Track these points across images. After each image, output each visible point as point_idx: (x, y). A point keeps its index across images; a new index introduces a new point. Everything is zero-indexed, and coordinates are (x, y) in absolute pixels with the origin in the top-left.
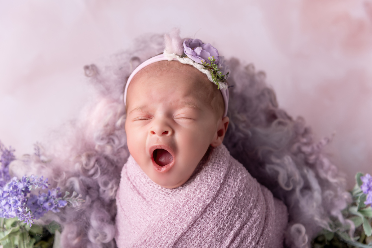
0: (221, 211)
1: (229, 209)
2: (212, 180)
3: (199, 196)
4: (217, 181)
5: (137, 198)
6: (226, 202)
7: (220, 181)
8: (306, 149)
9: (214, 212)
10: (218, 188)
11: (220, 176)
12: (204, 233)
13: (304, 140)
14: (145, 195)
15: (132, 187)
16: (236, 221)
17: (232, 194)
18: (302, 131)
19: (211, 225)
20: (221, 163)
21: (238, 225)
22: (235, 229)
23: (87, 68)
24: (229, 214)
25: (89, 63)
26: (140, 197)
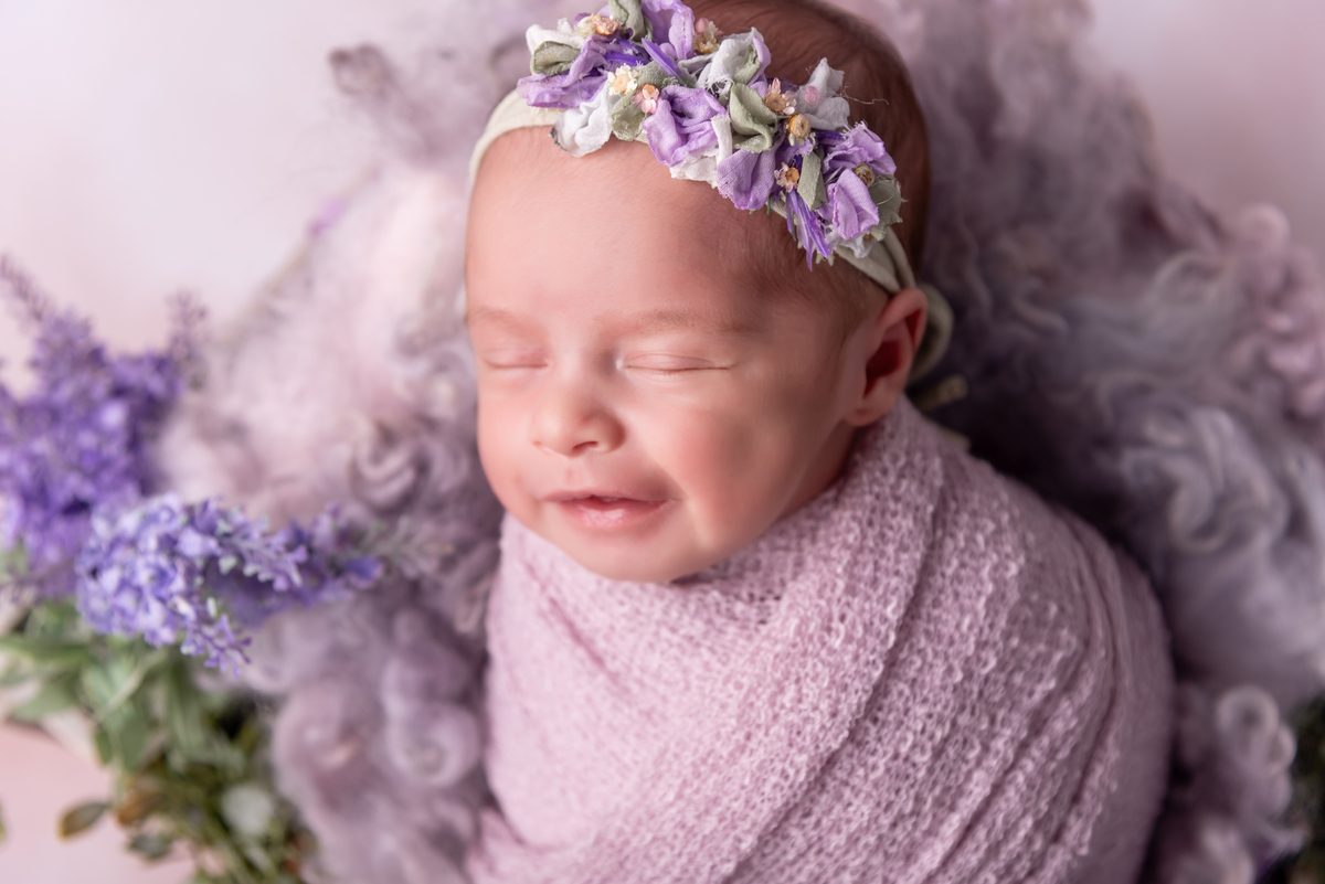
0: (904, 749)
1: (939, 735)
2: (849, 639)
3: (793, 717)
4: (871, 641)
5: (568, 657)
6: (921, 711)
7: (884, 641)
9: (871, 760)
10: (876, 674)
11: (884, 619)
12: (838, 840)
13: (1283, 322)
14: (601, 645)
15: (546, 606)
16: (969, 775)
17: (950, 671)
18: (1272, 279)
19: (861, 811)
20: (890, 549)
21: (978, 788)
22: (968, 806)
23: (340, 58)
24: (938, 753)
25: (349, 40)
26: (581, 652)
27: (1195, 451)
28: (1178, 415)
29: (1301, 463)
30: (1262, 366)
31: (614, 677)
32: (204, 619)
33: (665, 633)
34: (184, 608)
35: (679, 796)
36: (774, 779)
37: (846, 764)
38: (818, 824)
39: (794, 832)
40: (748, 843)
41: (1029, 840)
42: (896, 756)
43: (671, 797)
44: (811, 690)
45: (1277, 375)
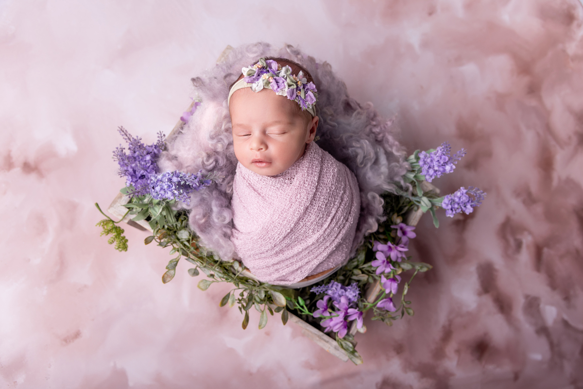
0: (320, 205)
1: (326, 202)
2: (309, 185)
3: (299, 200)
4: (313, 185)
5: (253, 194)
6: (323, 197)
7: (315, 185)
8: (377, 130)
9: (314, 208)
10: (314, 191)
11: (315, 181)
12: (309, 223)
13: (374, 123)
14: (260, 191)
15: (248, 185)
16: (332, 209)
17: (327, 190)
18: (372, 115)
19: (313, 217)
20: (314, 167)
21: (333, 212)
22: (332, 215)
23: (193, 80)
24: (326, 205)
25: (194, 76)
26: (256, 193)
27: (362, 148)
28: (358, 141)
29: (380, 149)
30: (371, 132)
31: (263, 197)
32: (180, 194)
33: (272, 187)
34: (176, 192)
35: (279, 218)
36: (297, 212)
37: (310, 209)
38: (305, 220)
39: (301, 223)
40: (293, 225)
41: (343, 221)
42: (319, 206)
43: (277, 218)
44: (302, 195)
45: (374, 133)
